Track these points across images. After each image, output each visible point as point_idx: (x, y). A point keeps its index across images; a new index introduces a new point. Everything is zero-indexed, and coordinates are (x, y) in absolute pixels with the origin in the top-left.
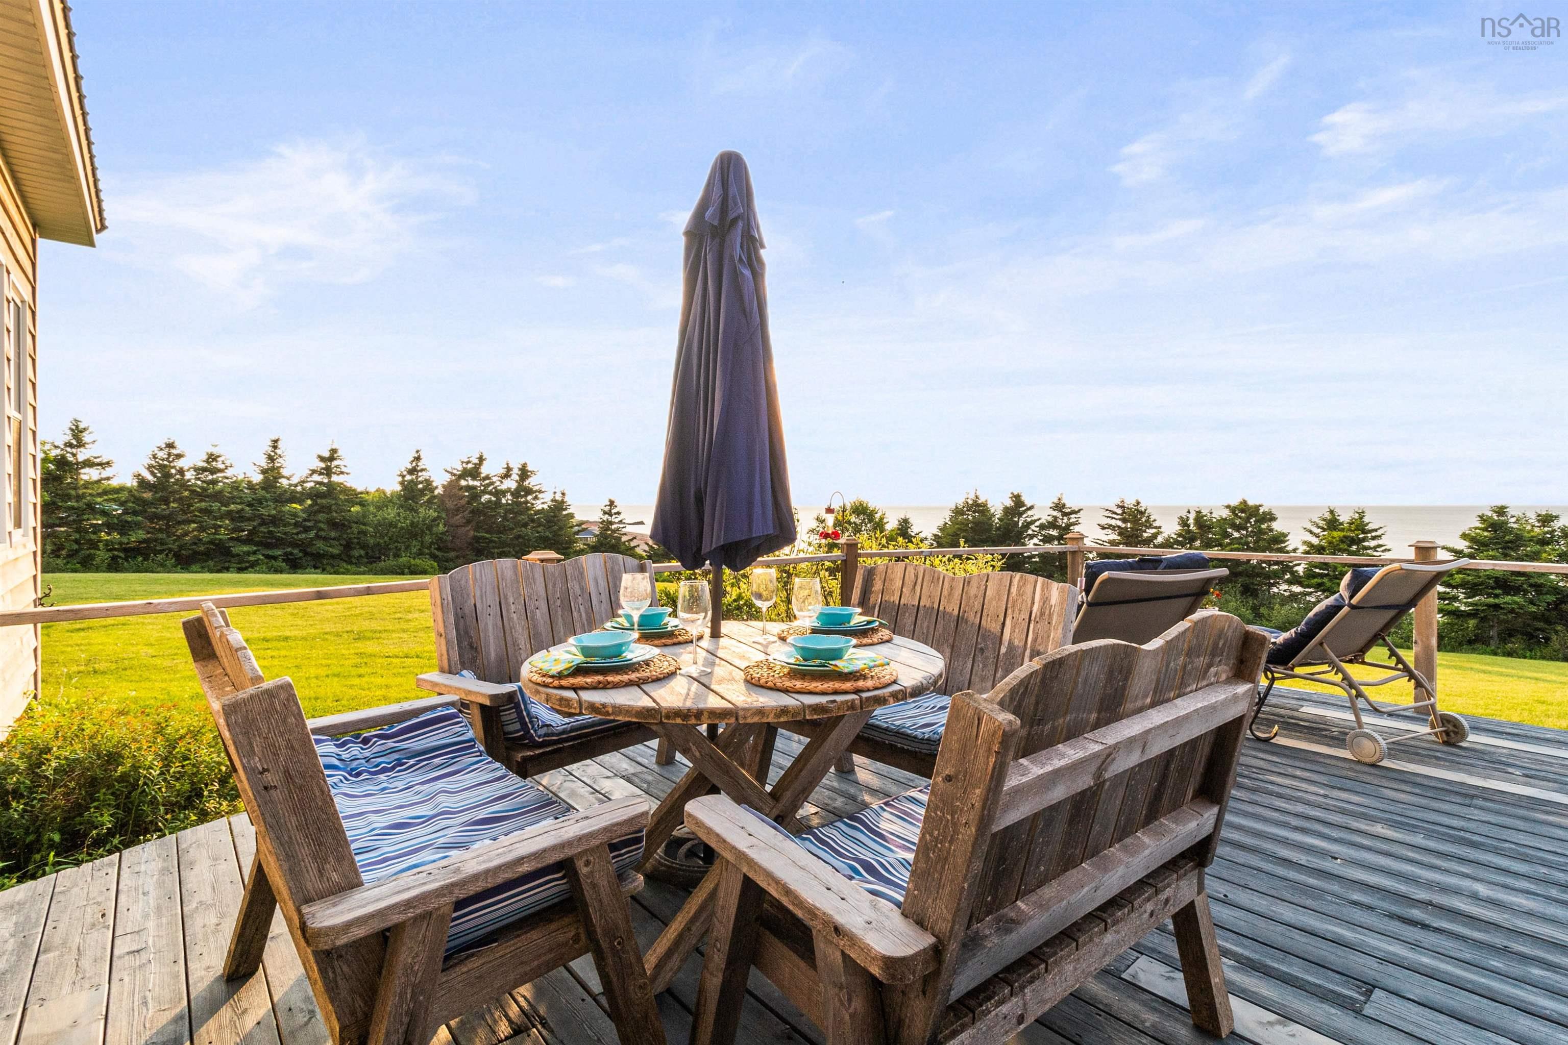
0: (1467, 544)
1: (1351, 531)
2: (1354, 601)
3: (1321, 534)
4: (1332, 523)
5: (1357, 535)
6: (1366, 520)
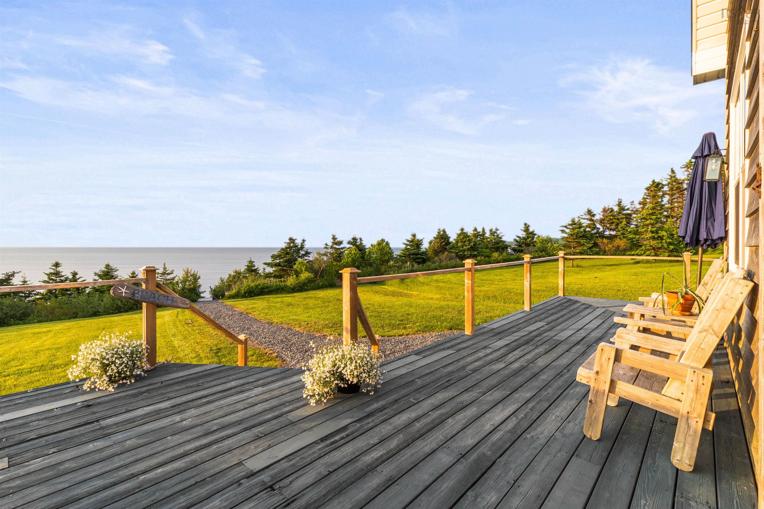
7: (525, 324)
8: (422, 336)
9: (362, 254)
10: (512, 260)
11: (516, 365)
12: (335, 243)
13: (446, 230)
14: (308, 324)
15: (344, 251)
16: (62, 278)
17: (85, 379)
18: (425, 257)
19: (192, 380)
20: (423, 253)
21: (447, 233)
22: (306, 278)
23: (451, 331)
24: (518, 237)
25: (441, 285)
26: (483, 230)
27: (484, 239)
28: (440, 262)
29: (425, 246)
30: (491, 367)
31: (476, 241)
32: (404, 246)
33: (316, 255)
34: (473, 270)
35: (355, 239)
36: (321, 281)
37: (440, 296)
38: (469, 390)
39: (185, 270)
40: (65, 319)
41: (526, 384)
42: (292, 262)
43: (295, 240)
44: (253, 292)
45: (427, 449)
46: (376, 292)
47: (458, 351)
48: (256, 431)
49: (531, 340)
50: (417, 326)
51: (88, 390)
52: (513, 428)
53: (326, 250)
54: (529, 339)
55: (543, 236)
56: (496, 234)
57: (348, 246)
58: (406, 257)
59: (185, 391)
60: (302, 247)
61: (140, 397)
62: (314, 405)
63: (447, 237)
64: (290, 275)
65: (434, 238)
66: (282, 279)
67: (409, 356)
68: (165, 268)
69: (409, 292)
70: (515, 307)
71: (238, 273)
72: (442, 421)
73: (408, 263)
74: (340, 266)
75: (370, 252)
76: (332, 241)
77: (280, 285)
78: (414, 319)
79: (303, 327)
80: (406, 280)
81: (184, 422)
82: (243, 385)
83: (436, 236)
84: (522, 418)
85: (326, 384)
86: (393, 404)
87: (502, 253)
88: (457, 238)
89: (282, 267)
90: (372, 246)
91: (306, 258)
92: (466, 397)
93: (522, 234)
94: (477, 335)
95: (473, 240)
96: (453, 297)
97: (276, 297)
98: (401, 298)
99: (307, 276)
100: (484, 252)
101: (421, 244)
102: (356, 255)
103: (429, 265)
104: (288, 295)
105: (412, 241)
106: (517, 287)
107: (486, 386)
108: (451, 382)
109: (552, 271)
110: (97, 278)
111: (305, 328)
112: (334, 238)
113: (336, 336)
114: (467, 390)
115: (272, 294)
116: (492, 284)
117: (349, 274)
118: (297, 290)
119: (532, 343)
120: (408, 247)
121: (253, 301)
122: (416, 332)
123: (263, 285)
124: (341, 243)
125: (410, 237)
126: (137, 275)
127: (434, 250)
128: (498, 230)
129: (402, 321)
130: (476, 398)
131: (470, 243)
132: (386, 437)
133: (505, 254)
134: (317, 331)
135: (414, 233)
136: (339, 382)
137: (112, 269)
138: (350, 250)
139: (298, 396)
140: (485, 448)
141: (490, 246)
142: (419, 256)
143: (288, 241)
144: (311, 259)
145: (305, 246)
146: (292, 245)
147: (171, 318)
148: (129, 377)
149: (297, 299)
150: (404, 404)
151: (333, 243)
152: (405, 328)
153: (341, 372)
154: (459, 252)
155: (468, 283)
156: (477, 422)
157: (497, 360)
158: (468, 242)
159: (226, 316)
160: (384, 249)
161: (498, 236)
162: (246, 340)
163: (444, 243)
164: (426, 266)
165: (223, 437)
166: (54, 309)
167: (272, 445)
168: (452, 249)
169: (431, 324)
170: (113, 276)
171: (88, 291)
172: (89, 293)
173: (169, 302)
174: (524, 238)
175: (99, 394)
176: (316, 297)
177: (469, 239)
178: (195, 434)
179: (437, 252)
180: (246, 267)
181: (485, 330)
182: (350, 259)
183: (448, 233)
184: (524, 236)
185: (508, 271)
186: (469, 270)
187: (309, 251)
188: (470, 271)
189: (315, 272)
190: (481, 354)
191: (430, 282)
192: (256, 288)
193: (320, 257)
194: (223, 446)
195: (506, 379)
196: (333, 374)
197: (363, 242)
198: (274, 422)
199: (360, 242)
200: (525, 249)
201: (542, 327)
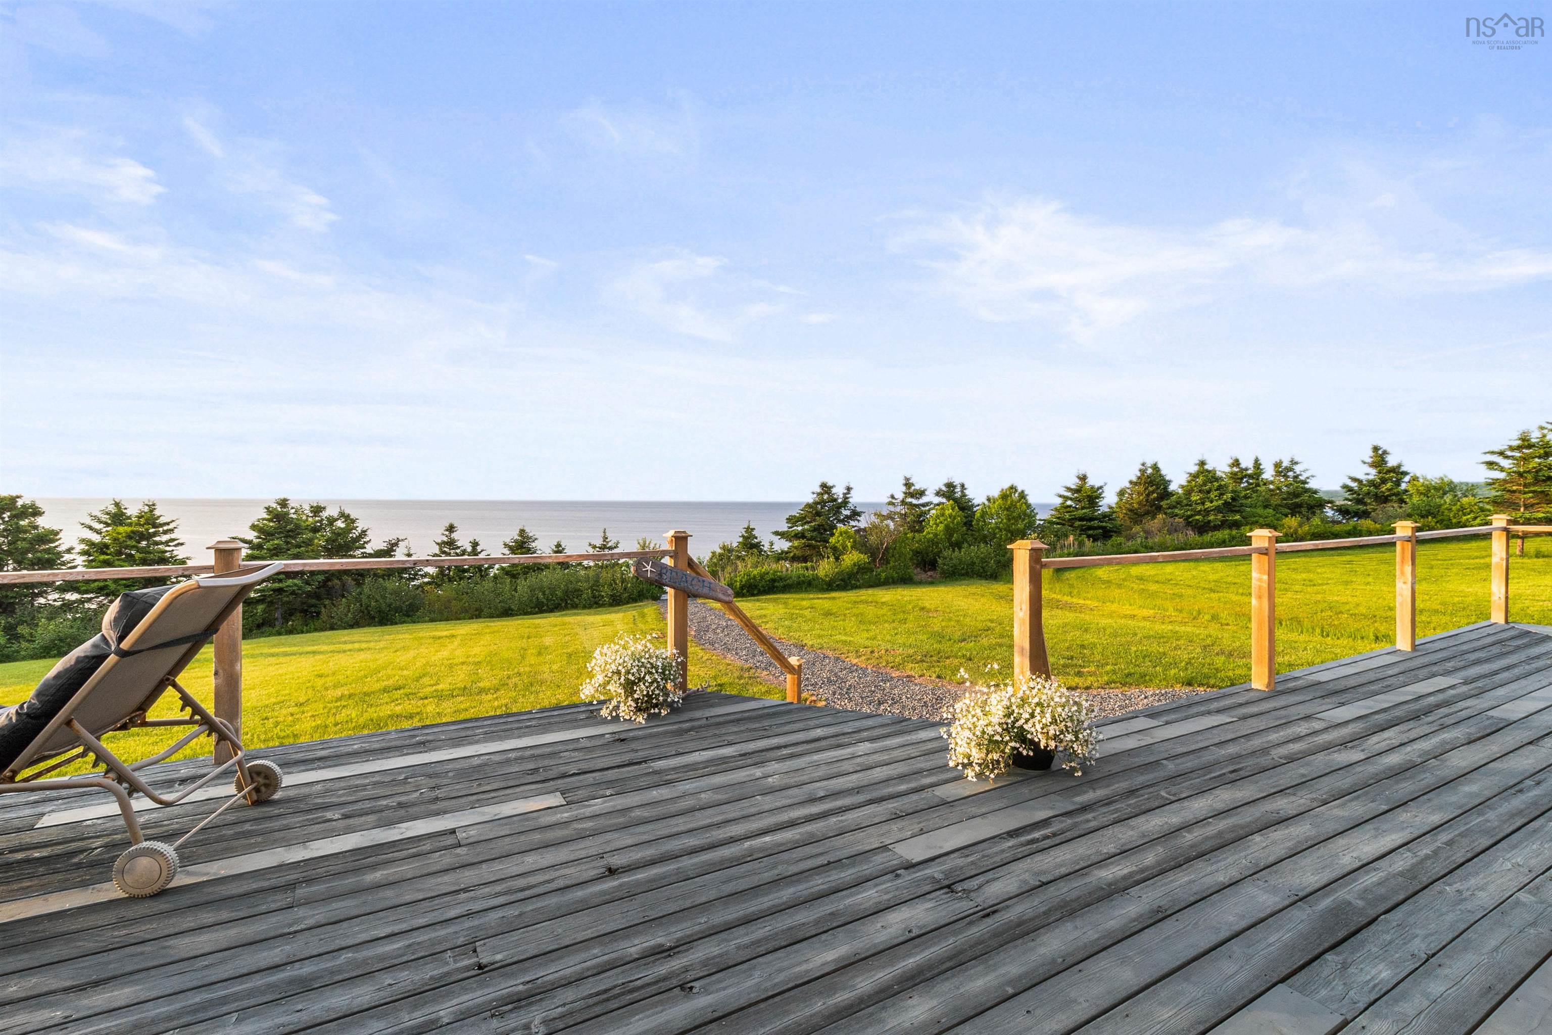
0: (256, 534)
1: (140, 525)
2: (125, 645)
3: (104, 530)
4: (118, 517)
5: (147, 530)
6: (157, 513)
7: (1402, 678)
8: (1122, 694)
9: (966, 517)
10: (1336, 536)
11: (1394, 759)
12: (910, 493)
13: (1160, 465)
14: (872, 652)
15: (929, 510)
16: (458, 551)
17: (602, 703)
18: (1109, 525)
19: (749, 719)
20: (1104, 516)
21: (1163, 472)
22: (855, 564)
23: (1191, 688)
24: (1354, 480)
25: (1153, 587)
26: (1257, 464)
27: (1258, 485)
28: (1146, 538)
29: (1109, 500)
30: (1331, 757)
31: (1239, 488)
32: (1060, 500)
33: (874, 519)
34: (1272, 552)
35: (950, 486)
36: (883, 571)
37: (1152, 612)
38: (1288, 791)
39: (641, 542)
40: (465, 619)
41: (1425, 797)
42: (825, 530)
43: (832, 487)
44: (756, 586)
45: (1222, 878)
46: (1001, 598)
47: (1244, 718)
48: (891, 805)
49: (1428, 712)
50: (1107, 673)
51: (609, 718)
52: (1408, 870)
53: (892, 508)
54: (1419, 710)
55: (1429, 477)
56: (1291, 474)
57: (937, 500)
58: (1063, 525)
59: (744, 736)
60: (845, 502)
61: (686, 737)
62: (975, 780)
63: (1164, 480)
64: (824, 557)
65: (1131, 482)
66: (809, 564)
67: (1133, 718)
68: (605, 538)
69: (1075, 600)
70: (1353, 646)
71: (727, 550)
72: (1239, 838)
73: (1071, 538)
74: (920, 540)
75: (984, 514)
76: (904, 489)
77: (804, 576)
78: (1098, 657)
79: (863, 658)
80: (1067, 575)
81: (770, 779)
82: (836, 736)
83: (1134, 479)
84: (1427, 857)
85: (992, 744)
86: (1128, 797)
87: (1308, 519)
88: (1189, 482)
89: (808, 540)
90: (989, 500)
91: (852, 523)
92: (1284, 805)
93: (1368, 473)
94: (1282, 693)
95: (1230, 488)
96: (1185, 615)
97: (798, 599)
98: (1060, 611)
99: (856, 560)
100: (1260, 516)
101: (1099, 497)
102: (955, 518)
103: (1121, 544)
104: (820, 596)
105: (1078, 491)
106: (1355, 599)
107: (1326, 789)
108: (1242, 773)
109: (1458, 564)
110: (507, 551)
111: (868, 659)
112: (908, 484)
113: (933, 678)
114: (1281, 791)
115: (790, 592)
116: (1286, 590)
117: (1028, 552)
118: (838, 585)
119: (1430, 719)
120: (1069, 503)
121: (758, 604)
122: (1107, 684)
123: (773, 574)
124: (922, 493)
125: (1073, 483)
126: (563, 549)
127: (1131, 510)
128: (1296, 463)
129: (1072, 658)
130: (1307, 809)
131: (1222, 494)
132: (1129, 847)
133: (1316, 521)
134: (892, 667)
135: (1081, 472)
136: (1018, 745)
137: (528, 538)
138: (942, 509)
139: (940, 763)
140: (1349, 892)
141: (1275, 501)
142: (1095, 523)
143: (819, 490)
144: (863, 525)
145: (850, 500)
146: (826, 497)
147: (626, 627)
148: (662, 705)
149: (839, 603)
150: (1148, 799)
151: (905, 493)
152: (1079, 674)
153: (1022, 727)
154: (1192, 516)
155: (1260, 580)
156: (1319, 849)
157: (1344, 744)
158: (1216, 493)
159: (717, 628)
160: (1015, 506)
161: (1296, 477)
162: (800, 666)
163: (1155, 495)
164: (1112, 546)
165: (840, 808)
166: (449, 601)
167: (925, 830)
168: (1175, 507)
169: (1143, 670)
170: (529, 549)
171: (492, 572)
172: (496, 577)
173: (705, 591)
174: (1372, 483)
175: (627, 726)
176: (877, 602)
177: (1221, 485)
178: (794, 797)
179: (1137, 515)
180: (741, 540)
181: (1299, 683)
182: (941, 527)
183: (1167, 471)
184: (1371, 477)
185: (1329, 562)
186: (1264, 552)
187: (858, 509)
188: (1266, 554)
189: (872, 552)
190: (1301, 729)
191: (1124, 580)
192: (761, 580)
193: (882, 521)
194: (846, 820)
195: (1372, 781)
196: (1007, 730)
197: (967, 492)
198: (915, 797)
199: (962, 492)
200: (1374, 510)
201: (1452, 687)
